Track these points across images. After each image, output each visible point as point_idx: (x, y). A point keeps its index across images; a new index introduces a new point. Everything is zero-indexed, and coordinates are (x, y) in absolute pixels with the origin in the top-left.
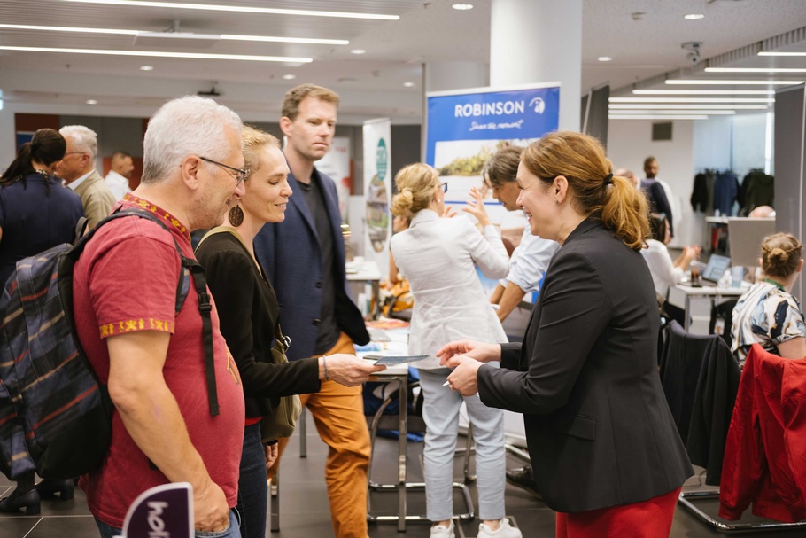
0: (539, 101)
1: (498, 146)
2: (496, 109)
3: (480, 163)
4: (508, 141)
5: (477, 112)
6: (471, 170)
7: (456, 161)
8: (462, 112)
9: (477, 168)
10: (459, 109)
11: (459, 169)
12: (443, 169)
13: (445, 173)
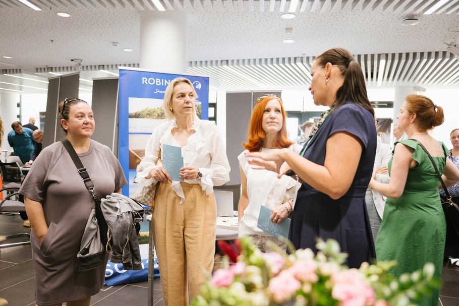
0: (198, 83)
5: (158, 83)
6: (157, 115)
7: (146, 109)
8: (147, 82)
9: (160, 115)
10: (145, 80)
11: (149, 114)
12: (136, 114)
13: (137, 116)
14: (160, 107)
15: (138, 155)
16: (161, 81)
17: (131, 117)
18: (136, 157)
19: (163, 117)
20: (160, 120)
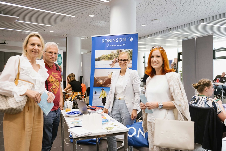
0: (131, 38)
1: (117, 51)
2: (116, 40)
3: (111, 56)
4: (121, 50)
5: (110, 41)
6: (108, 58)
7: (103, 56)
8: (104, 41)
9: (110, 58)
10: (103, 40)
11: (104, 58)
12: (98, 58)
13: (99, 59)
14: (110, 54)
15: (98, 79)
16: (111, 40)
17: (96, 60)
18: (97, 80)
19: (111, 59)
20: (109, 61)
